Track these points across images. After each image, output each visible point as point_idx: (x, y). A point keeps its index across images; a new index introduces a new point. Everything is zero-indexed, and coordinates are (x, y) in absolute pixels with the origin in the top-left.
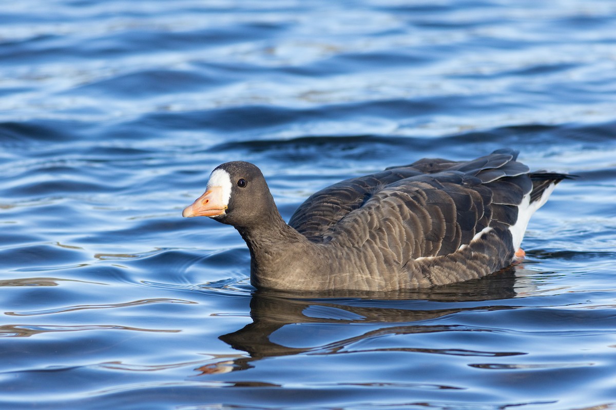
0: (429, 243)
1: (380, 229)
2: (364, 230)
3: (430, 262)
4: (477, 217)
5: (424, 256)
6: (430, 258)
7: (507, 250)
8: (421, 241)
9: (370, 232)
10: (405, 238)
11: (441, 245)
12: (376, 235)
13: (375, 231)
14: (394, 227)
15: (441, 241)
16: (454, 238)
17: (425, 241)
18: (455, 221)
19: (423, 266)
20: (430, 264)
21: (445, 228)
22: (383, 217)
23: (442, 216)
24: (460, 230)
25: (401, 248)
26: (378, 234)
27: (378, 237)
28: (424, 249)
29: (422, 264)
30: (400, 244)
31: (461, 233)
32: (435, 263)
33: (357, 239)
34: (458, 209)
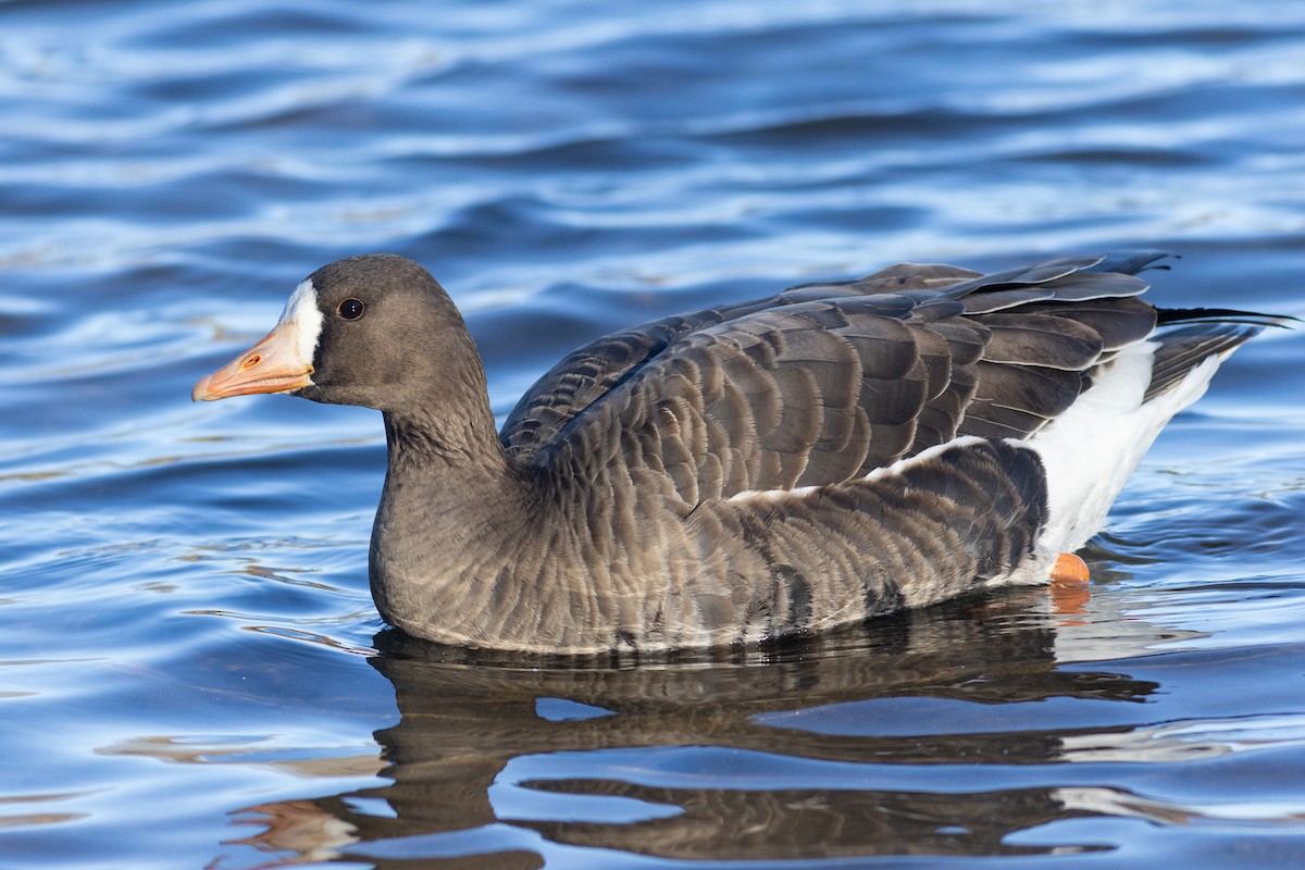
0: (774, 456)
1: (648, 428)
2: (611, 432)
3: (773, 506)
4: (926, 393)
5: (756, 489)
6: (774, 495)
7: (1019, 500)
8: (749, 453)
9: (624, 435)
10: (706, 445)
11: (806, 461)
12: (637, 441)
13: (636, 431)
14: (681, 418)
15: (808, 452)
16: (846, 445)
17: (760, 453)
18: (855, 404)
19: (750, 518)
20: (769, 513)
21: (822, 419)
22: (659, 396)
23: (817, 390)
24: (868, 426)
25: (695, 469)
26: (641, 438)
27: (639, 445)
28: (758, 471)
29: (748, 512)
30: (693, 460)
31: (870, 431)
32: (789, 509)
33: (588, 459)
34: (866, 375)
